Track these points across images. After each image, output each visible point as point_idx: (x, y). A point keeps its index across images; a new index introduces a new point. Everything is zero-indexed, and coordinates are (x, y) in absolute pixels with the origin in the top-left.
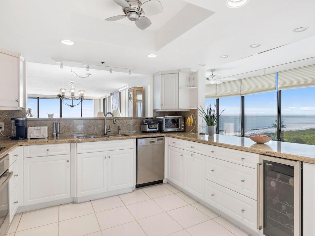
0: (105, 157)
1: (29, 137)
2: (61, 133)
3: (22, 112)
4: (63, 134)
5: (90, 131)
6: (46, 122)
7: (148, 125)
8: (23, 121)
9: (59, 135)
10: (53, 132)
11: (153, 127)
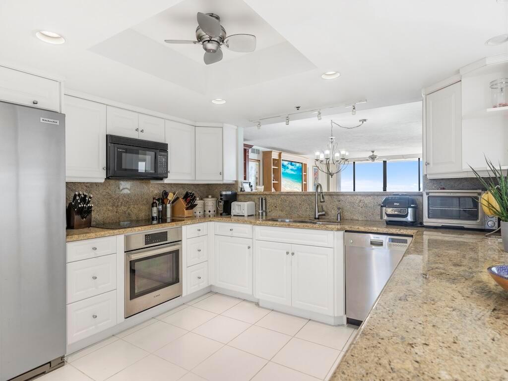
0: (287, 253)
1: (232, 214)
5: (301, 212)
7: (384, 209)
9: (264, 213)
10: (259, 209)
11: (397, 213)
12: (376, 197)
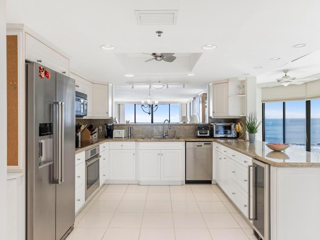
0: (159, 155)
1: (114, 137)
2: (133, 134)
3: (111, 120)
4: (135, 136)
6: (124, 127)
7: (198, 131)
8: (110, 126)
9: (132, 136)
10: (129, 134)
11: (204, 133)
12: (190, 126)
